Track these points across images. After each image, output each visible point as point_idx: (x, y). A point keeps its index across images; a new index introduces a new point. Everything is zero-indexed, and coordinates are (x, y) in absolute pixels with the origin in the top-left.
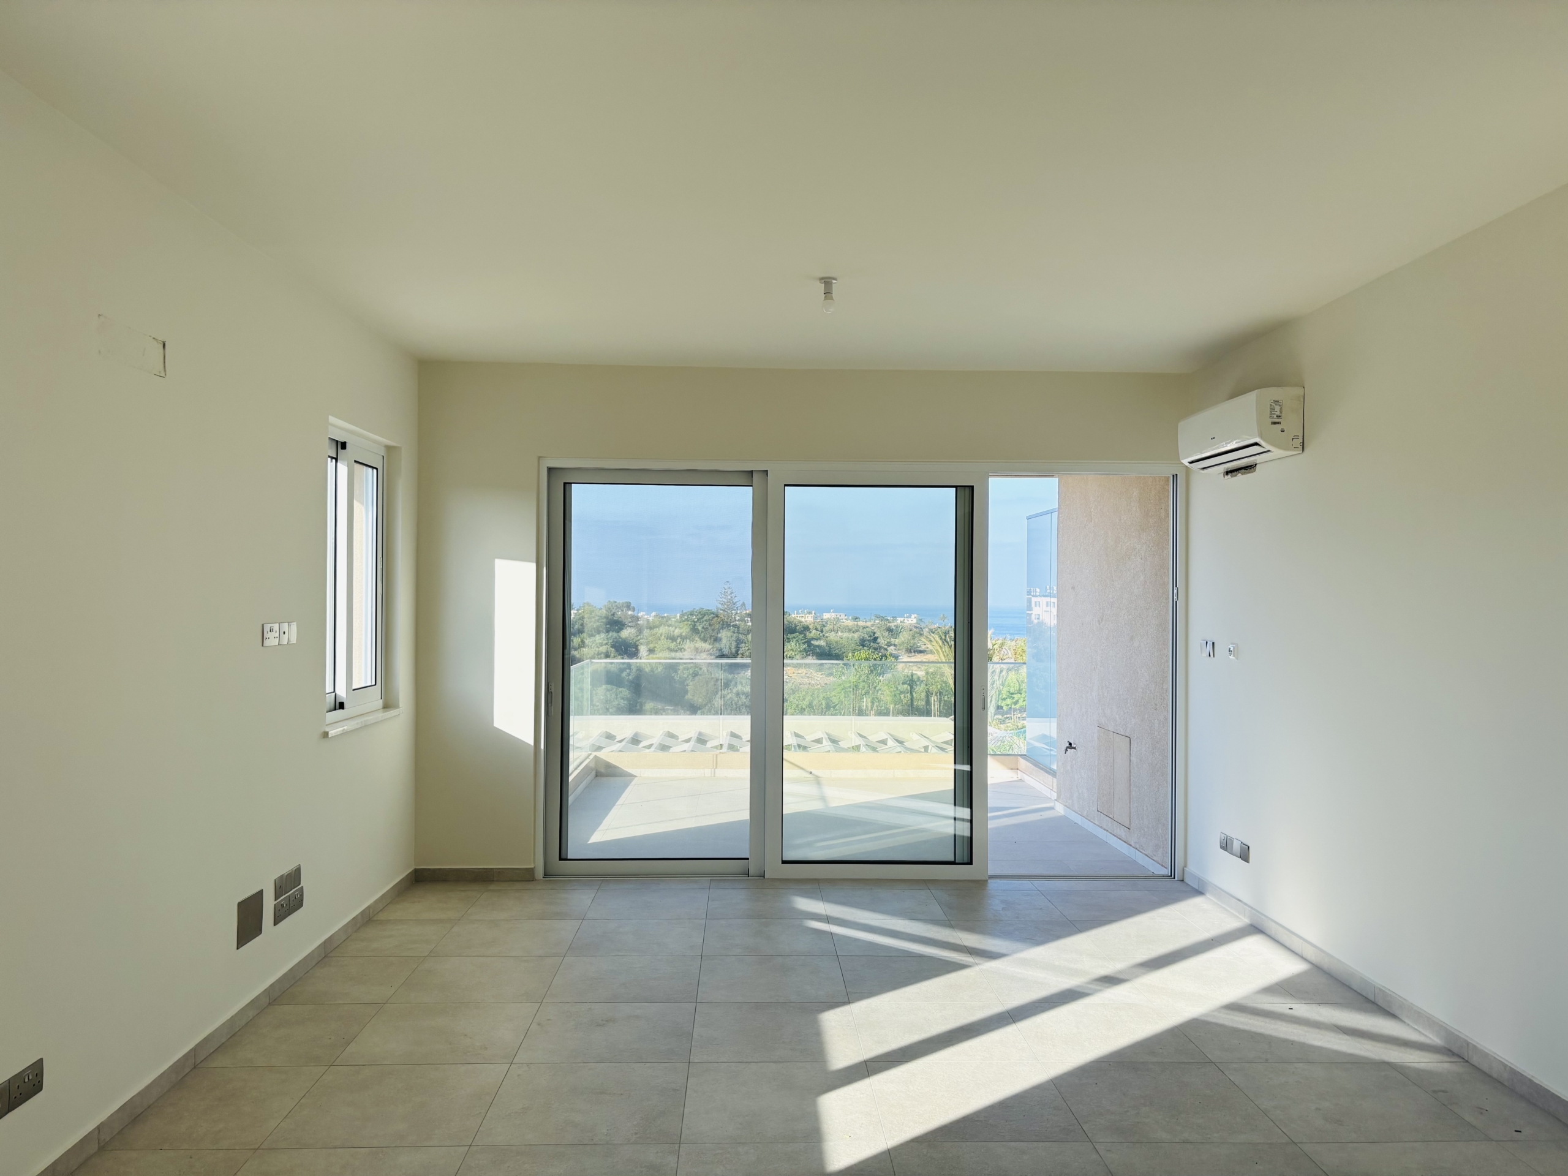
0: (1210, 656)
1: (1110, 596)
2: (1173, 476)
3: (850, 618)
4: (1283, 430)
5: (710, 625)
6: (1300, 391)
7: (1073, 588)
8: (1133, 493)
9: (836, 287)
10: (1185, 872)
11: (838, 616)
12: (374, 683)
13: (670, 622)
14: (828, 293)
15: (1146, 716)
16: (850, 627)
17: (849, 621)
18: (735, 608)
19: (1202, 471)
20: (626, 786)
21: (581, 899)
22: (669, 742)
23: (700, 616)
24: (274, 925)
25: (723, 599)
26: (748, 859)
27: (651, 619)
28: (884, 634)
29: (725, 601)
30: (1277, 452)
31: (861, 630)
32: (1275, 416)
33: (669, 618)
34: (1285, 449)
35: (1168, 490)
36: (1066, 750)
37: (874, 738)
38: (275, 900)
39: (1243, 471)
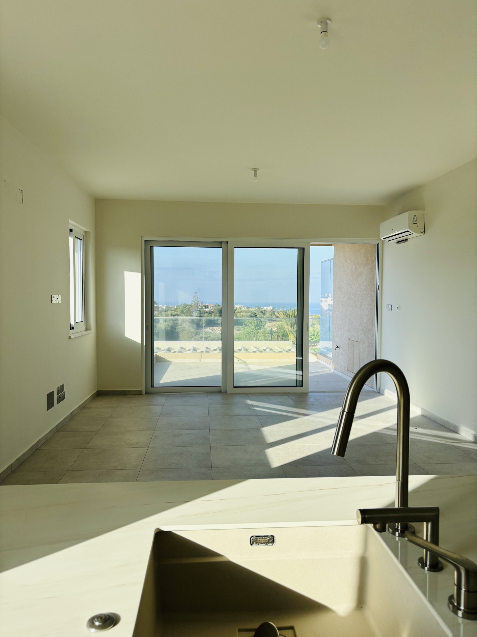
0: (390, 310)
1: (353, 290)
2: (378, 244)
3: (246, 307)
4: (417, 226)
5: (189, 310)
6: (423, 212)
7: (339, 288)
8: (362, 251)
9: (258, 172)
10: (380, 389)
11: (241, 307)
12: (82, 321)
13: (172, 309)
14: (255, 174)
15: (366, 334)
16: (246, 311)
17: (245, 309)
18: (199, 303)
19: (388, 242)
20: (169, 365)
21: (161, 400)
22: (182, 350)
23: (184, 307)
24: (57, 404)
25: (194, 300)
26: (221, 386)
27: (164, 308)
28: (259, 314)
29: (195, 300)
30: (415, 234)
31: (250, 312)
32: (415, 221)
33: (172, 308)
34: (418, 233)
35: (375, 249)
36: (336, 349)
37: (261, 349)
38: (57, 395)
39: (403, 241)
